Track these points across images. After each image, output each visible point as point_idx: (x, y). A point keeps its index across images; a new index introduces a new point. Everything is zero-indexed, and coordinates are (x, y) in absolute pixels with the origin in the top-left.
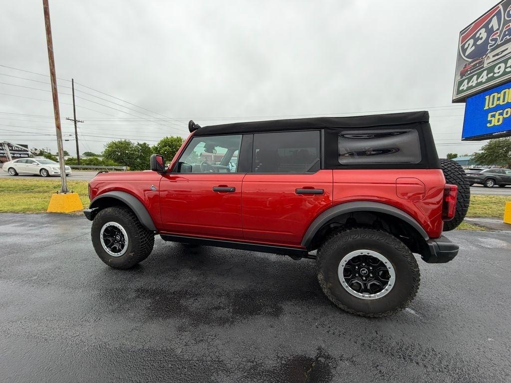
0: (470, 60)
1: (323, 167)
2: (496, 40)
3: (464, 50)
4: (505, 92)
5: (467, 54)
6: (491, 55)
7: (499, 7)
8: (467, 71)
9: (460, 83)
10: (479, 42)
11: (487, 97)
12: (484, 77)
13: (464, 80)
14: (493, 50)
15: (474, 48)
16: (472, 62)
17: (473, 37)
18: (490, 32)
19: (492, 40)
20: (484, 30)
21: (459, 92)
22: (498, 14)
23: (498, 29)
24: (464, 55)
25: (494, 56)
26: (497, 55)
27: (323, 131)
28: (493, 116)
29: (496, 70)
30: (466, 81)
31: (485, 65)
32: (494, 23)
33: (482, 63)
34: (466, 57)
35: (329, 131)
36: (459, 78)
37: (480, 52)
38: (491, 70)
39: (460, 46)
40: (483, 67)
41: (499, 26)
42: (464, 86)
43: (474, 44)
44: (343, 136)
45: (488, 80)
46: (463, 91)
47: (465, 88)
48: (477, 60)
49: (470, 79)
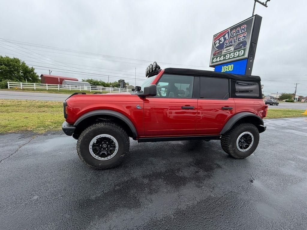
0: (217, 49)
1: (230, 97)
2: (227, 43)
3: (215, 44)
4: (229, 66)
5: (216, 46)
6: (225, 49)
7: (228, 30)
8: (216, 54)
9: (213, 59)
10: (221, 43)
11: (223, 67)
12: (222, 58)
13: (214, 58)
14: (226, 47)
15: (219, 44)
16: (218, 51)
17: (219, 40)
18: (225, 39)
19: (226, 43)
20: (223, 38)
21: (213, 63)
22: (228, 33)
23: (228, 39)
24: (215, 46)
25: (226, 50)
26: (227, 50)
27: (230, 79)
29: (226, 57)
30: (215, 58)
31: (223, 53)
32: (227, 36)
33: (221, 52)
34: (216, 47)
35: (233, 80)
36: (212, 56)
37: (221, 47)
38: (225, 56)
39: (214, 42)
40: (222, 54)
41: (228, 38)
42: (214, 61)
43: (219, 43)
44: (237, 83)
45: (224, 60)
46: (214, 62)
47: (215, 61)
48: (220, 50)
49: (217, 58)
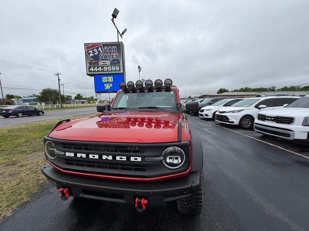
2: (102, 57)
3: (89, 54)
4: (109, 78)
7: (101, 44)
8: (92, 63)
10: (95, 54)
11: (103, 77)
12: (100, 69)
13: (91, 67)
14: (102, 60)
15: (93, 55)
16: (93, 60)
17: (92, 50)
18: (99, 52)
20: (96, 50)
22: (101, 47)
25: (102, 62)
26: (104, 63)
28: (106, 85)
29: (104, 68)
31: (100, 65)
32: (100, 49)
33: (98, 63)
34: (90, 57)
36: (88, 65)
37: (96, 58)
38: (102, 67)
39: (86, 50)
41: (102, 52)
43: (93, 53)
45: (102, 71)
47: (92, 70)
48: (96, 61)
49: (94, 67)
